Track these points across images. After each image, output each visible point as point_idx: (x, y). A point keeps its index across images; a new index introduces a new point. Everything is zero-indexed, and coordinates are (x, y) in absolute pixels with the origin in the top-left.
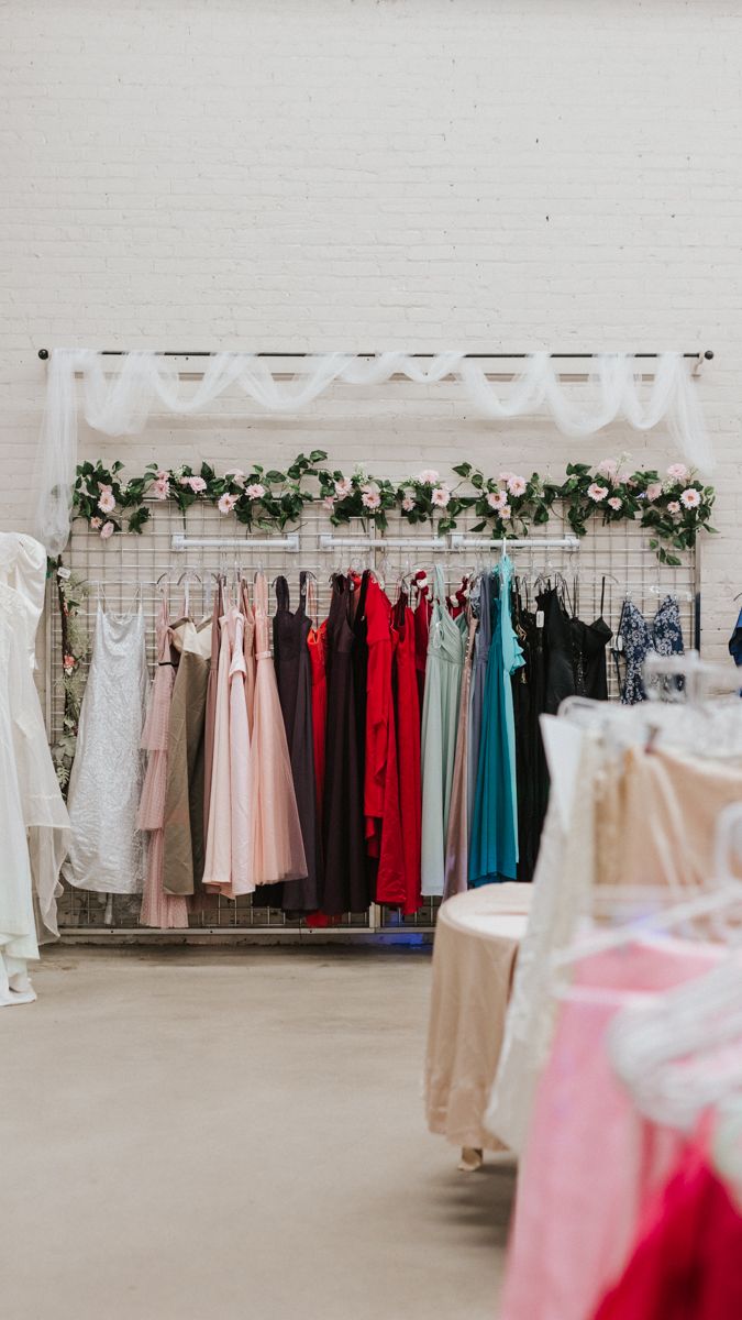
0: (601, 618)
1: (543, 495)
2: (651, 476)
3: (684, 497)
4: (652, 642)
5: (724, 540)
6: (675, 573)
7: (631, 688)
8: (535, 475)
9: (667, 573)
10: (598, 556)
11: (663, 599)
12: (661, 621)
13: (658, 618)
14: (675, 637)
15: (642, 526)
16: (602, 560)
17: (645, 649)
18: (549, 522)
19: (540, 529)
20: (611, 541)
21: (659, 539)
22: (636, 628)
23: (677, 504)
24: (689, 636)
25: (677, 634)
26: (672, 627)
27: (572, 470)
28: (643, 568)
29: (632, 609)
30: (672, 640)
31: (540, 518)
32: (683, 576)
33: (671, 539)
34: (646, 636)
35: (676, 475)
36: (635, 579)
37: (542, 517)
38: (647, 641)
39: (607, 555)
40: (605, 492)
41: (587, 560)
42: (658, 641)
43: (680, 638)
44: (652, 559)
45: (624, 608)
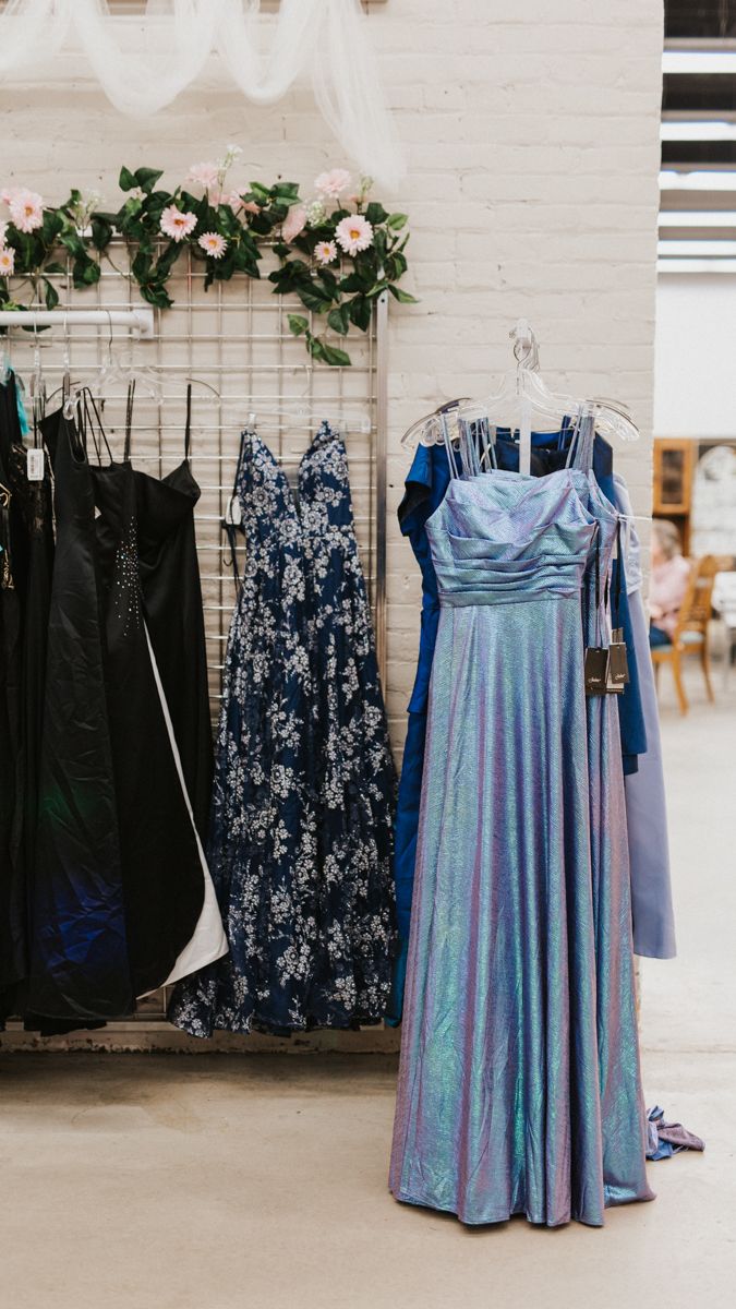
0: (186, 464)
1: (89, 233)
2: (284, 193)
3: (342, 230)
4: (292, 508)
5: (434, 318)
6: (341, 381)
7: (250, 594)
8: (75, 193)
9: (327, 381)
10: (196, 347)
11: (318, 429)
12: (309, 469)
13: (306, 464)
14: (336, 499)
15: (277, 291)
16: (205, 357)
17: (277, 522)
18: (102, 284)
19: (88, 297)
20: (221, 320)
21: (309, 315)
22: (260, 484)
23: (331, 246)
24: (366, 498)
25: (340, 495)
26: (329, 480)
27: (130, 180)
28: (280, 371)
29: (256, 447)
30: (329, 505)
31: (86, 276)
32: (354, 384)
33: (326, 315)
34: (280, 498)
35: (329, 189)
36: (266, 392)
37: (88, 274)
38: (282, 507)
39: (214, 346)
40: (191, 220)
41: (174, 357)
42: (305, 508)
43: (346, 502)
44: (297, 354)
45: (243, 444)
